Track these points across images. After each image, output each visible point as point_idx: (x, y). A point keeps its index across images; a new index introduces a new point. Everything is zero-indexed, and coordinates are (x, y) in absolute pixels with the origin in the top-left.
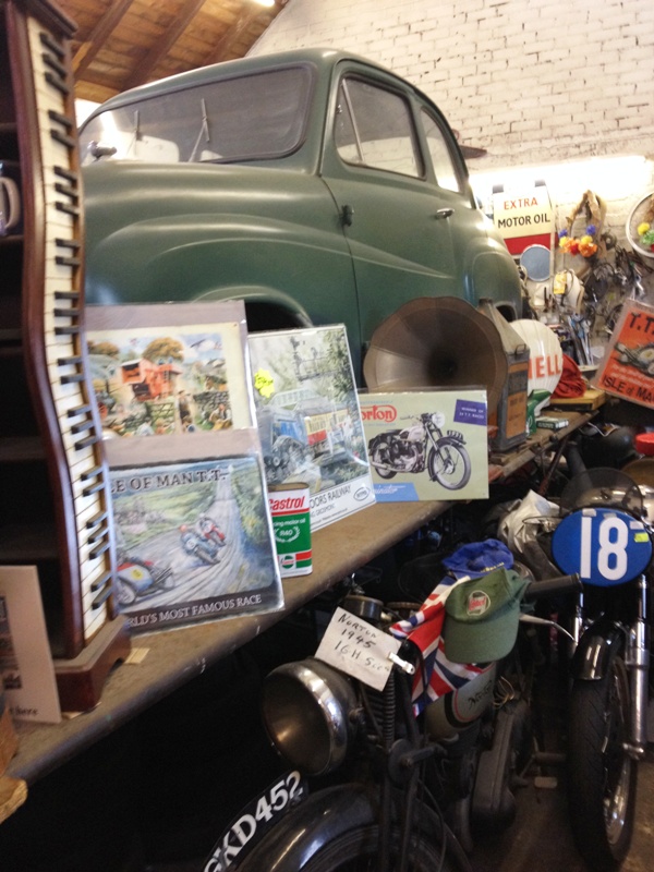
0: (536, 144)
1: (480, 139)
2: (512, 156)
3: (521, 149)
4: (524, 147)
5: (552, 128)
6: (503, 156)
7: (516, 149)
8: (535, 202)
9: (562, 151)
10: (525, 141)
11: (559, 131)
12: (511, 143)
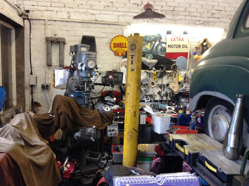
0: (184, 17)
1: (161, 11)
2: (175, 20)
3: (178, 18)
4: (179, 17)
5: (190, 12)
6: (171, 19)
7: (176, 18)
8: (183, 40)
9: (194, 22)
10: (179, 15)
11: (192, 14)
12: (174, 15)
